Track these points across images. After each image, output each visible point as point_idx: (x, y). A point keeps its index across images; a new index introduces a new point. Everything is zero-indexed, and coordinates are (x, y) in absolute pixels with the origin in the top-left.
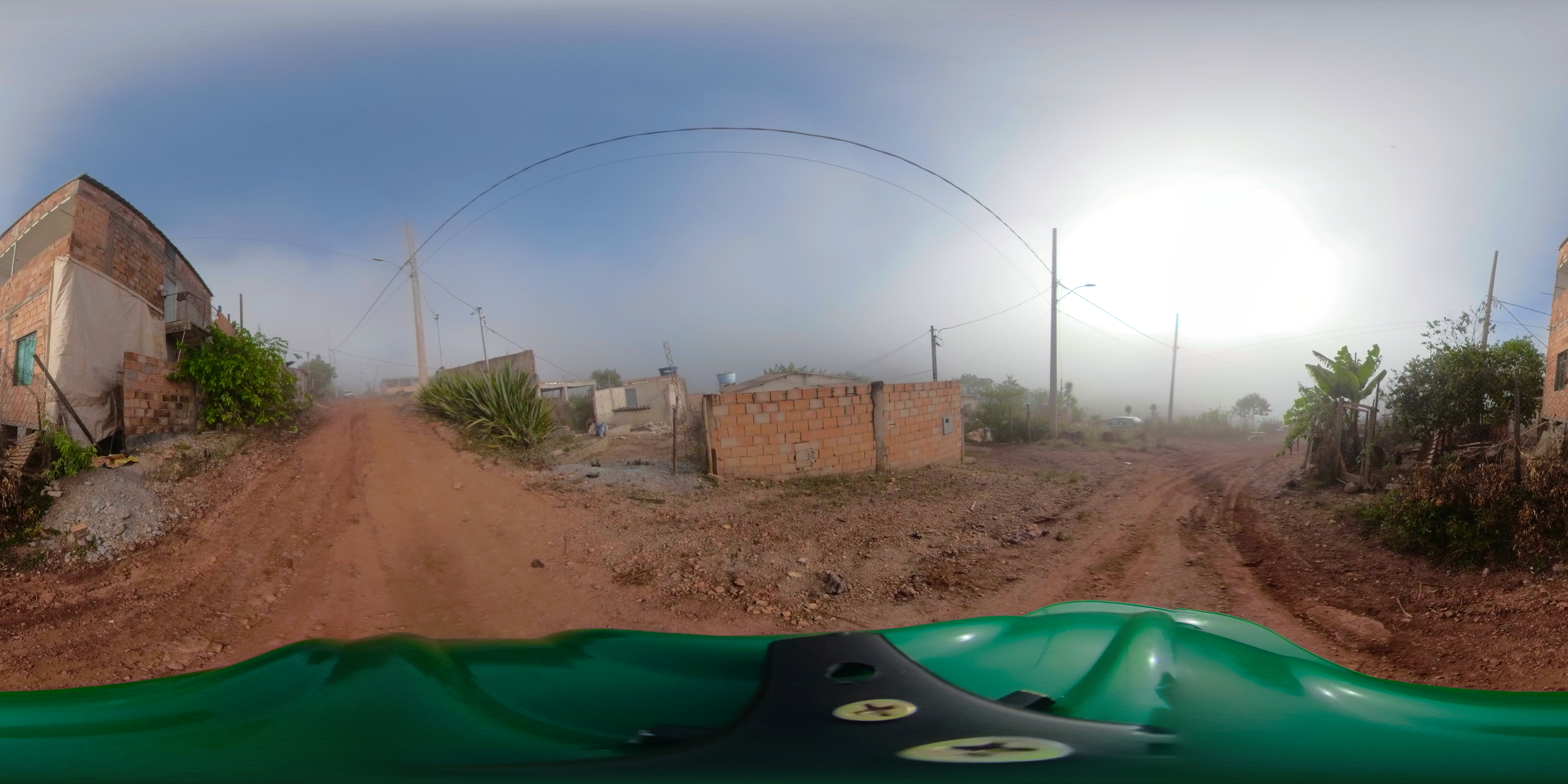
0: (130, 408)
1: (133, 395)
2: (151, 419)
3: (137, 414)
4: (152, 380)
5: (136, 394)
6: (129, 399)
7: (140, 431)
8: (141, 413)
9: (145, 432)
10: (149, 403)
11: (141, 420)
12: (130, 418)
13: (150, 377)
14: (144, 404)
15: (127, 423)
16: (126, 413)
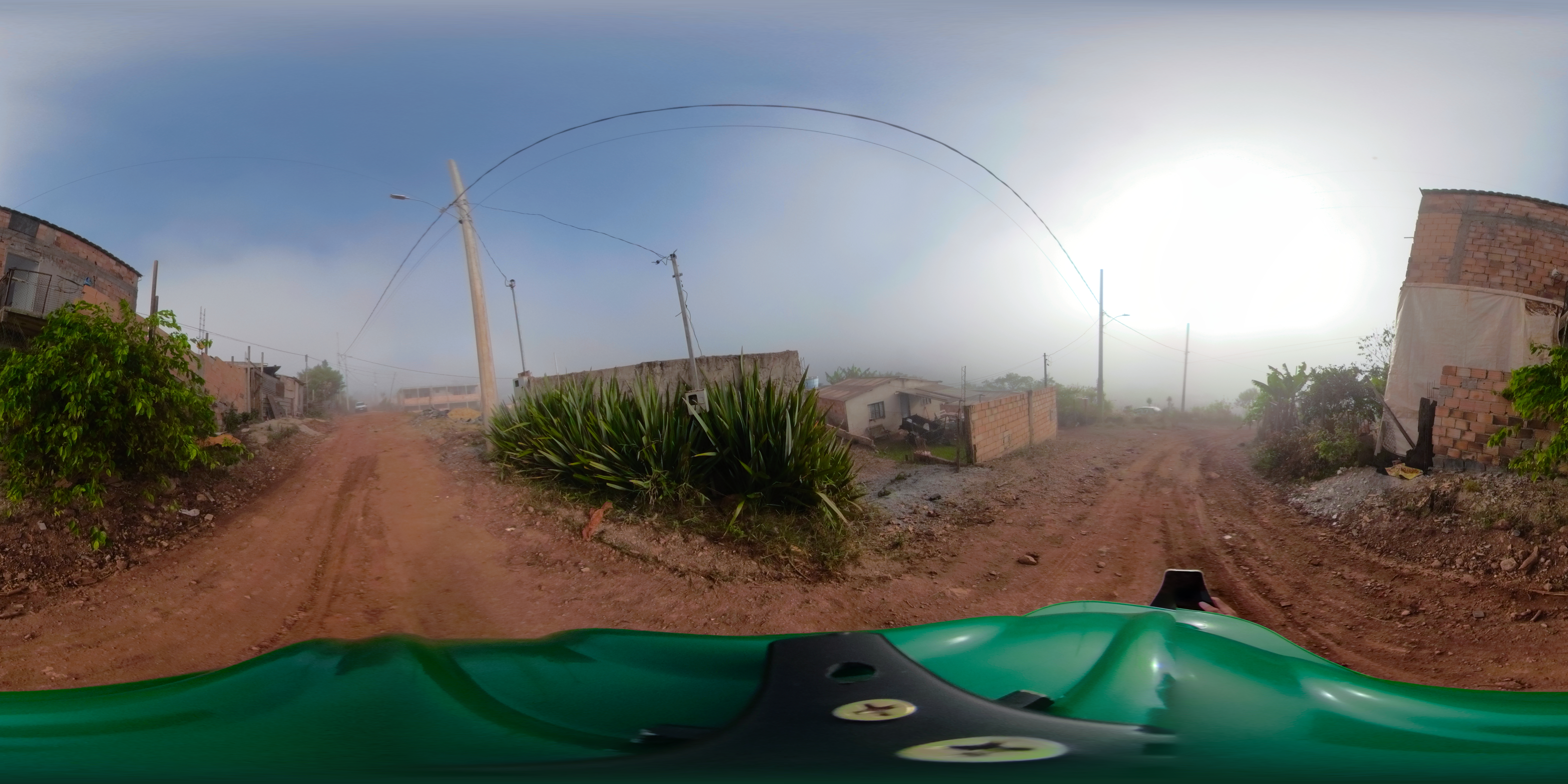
0: (1441, 426)
1: (1447, 413)
2: (1470, 443)
3: (1449, 435)
4: (1477, 397)
5: (1451, 412)
6: (1441, 417)
7: (1452, 453)
8: (1456, 434)
9: (1461, 456)
10: (1469, 425)
11: (1455, 441)
12: (1440, 437)
13: (1473, 393)
14: (1462, 425)
15: (1436, 441)
16: (1436, 431)
